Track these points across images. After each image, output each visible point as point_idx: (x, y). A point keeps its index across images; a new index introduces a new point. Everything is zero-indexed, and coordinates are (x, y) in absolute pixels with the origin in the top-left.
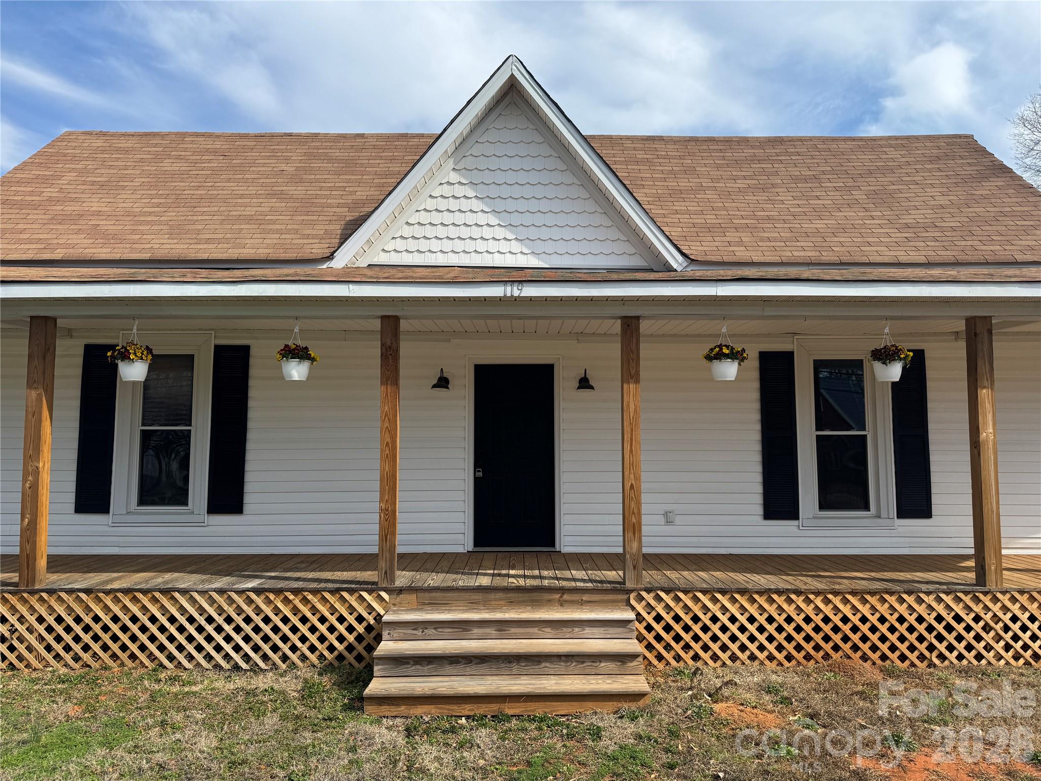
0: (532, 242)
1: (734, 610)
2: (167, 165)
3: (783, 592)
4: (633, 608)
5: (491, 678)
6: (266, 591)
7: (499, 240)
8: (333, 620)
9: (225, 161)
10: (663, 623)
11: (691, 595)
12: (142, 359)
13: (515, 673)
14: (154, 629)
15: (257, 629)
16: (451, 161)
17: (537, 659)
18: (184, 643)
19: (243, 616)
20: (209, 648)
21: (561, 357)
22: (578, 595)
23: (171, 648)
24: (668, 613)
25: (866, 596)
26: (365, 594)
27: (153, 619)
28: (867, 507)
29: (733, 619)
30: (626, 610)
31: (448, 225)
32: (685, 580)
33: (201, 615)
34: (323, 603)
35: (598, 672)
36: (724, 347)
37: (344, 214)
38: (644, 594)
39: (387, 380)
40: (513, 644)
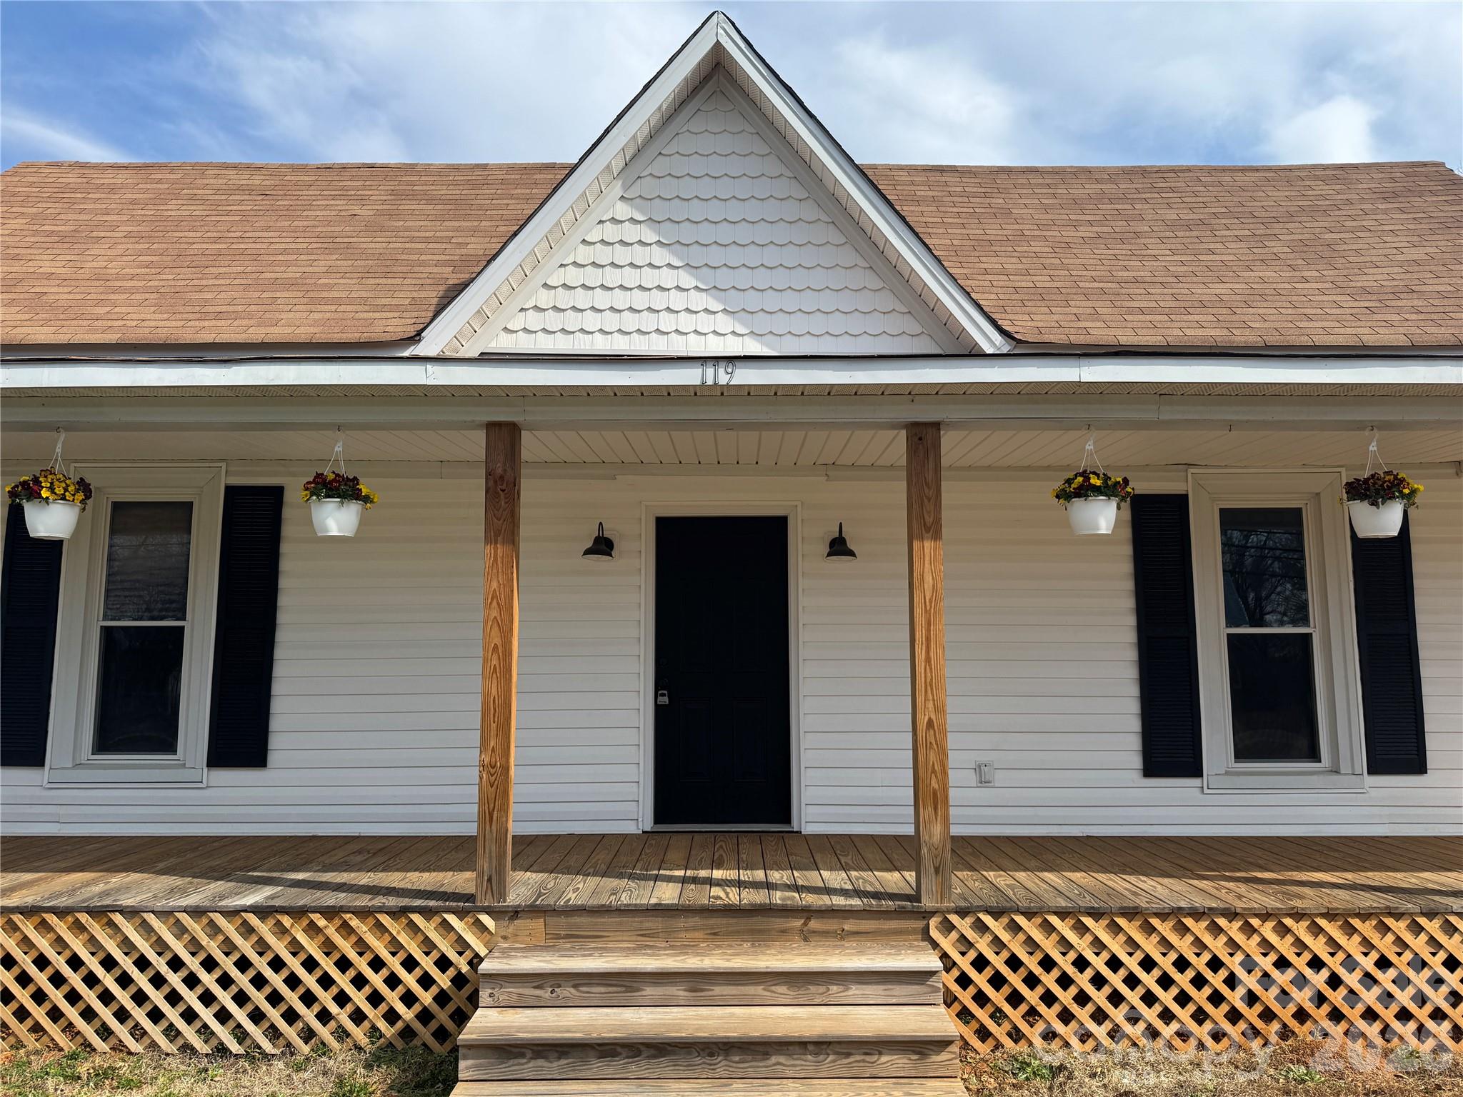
0: (750, 315)
1: (1116, 946)
2: (173, 208)
3: (1204, 913)
4: (935, 945)
5: (677, 1086)
6: (276, 911)
7: (696, 312)
8: (395, 964)
9: (264, 202)
10: (988, 972)
11: (1039, 920)
12: (64, 498)
13: (722, 1074)
14: (75, 980)
15: (259, 981)
16: (619, 183)
17: (761, 1049)
18: (130, 1005)
19: (235, 957)
20: (173, 1015)
21: (799, 503)
22: (835, 920)
23: (106, 1014)
24: (997, 953)
25: (1351, 921)
26: (452, 919)
27: (75, 962)
28: (1314, 755)
29: (1114, 964)
30: (924, 949)
31: (612, 289)
32: (1023, 892)
33: (160, 954)
34: (379, 934)
35: (875, 1073)
36: (1091, 476)
37: (445, 276)
38: (954, 918)
39: (496, 536)
40: (719, 1018)
